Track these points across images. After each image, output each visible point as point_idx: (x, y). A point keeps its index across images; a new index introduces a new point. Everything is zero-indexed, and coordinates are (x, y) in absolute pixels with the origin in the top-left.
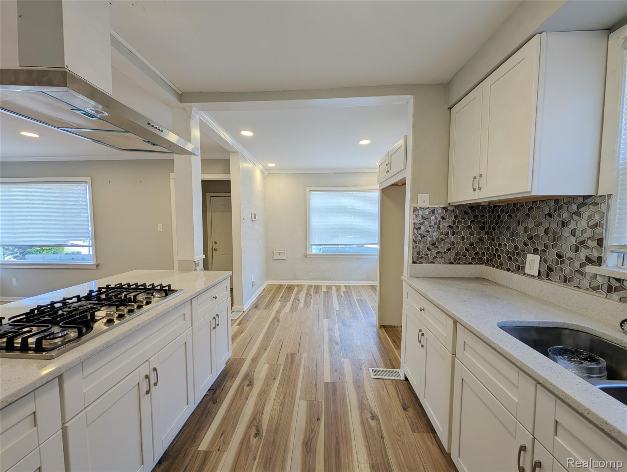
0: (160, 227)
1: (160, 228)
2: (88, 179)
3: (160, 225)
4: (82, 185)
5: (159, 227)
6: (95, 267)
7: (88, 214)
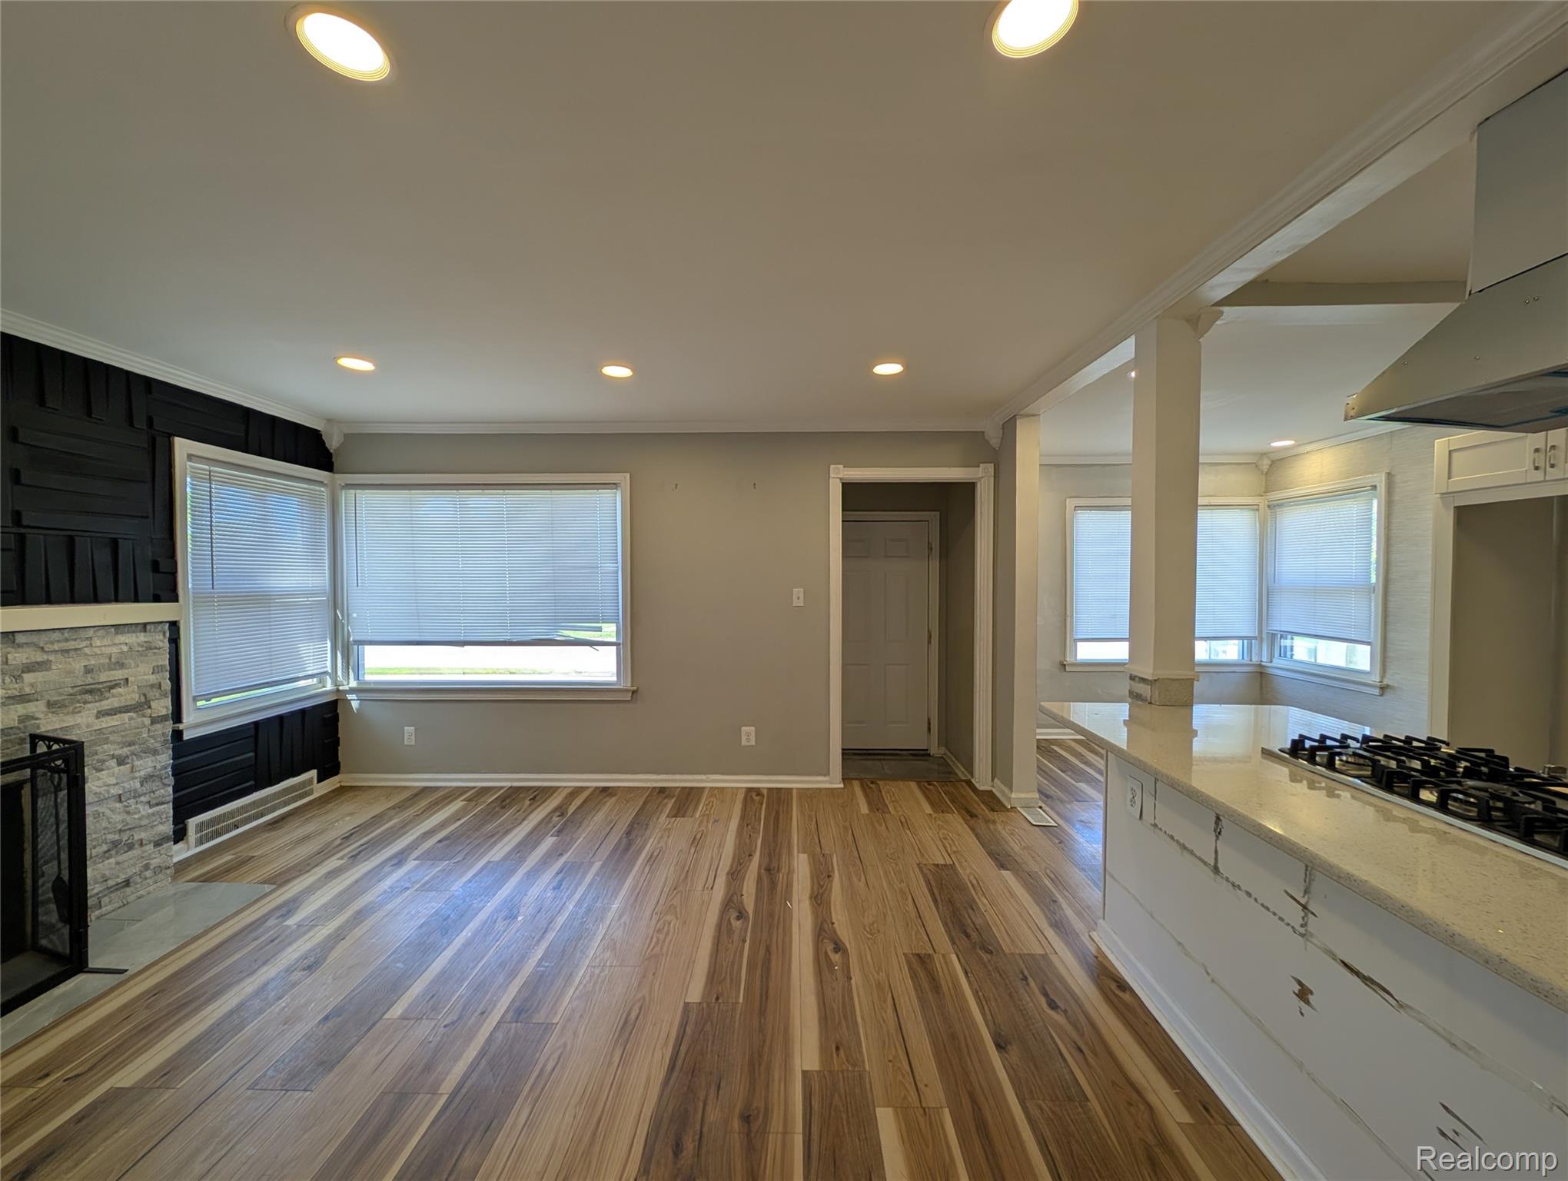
0: (798, 596)
1: (798, 598)
2: (624, 479)
3: (798, 592)
4: (606, 495)
5: (795, 597)
6: (628, 697)
7: (617, 563)
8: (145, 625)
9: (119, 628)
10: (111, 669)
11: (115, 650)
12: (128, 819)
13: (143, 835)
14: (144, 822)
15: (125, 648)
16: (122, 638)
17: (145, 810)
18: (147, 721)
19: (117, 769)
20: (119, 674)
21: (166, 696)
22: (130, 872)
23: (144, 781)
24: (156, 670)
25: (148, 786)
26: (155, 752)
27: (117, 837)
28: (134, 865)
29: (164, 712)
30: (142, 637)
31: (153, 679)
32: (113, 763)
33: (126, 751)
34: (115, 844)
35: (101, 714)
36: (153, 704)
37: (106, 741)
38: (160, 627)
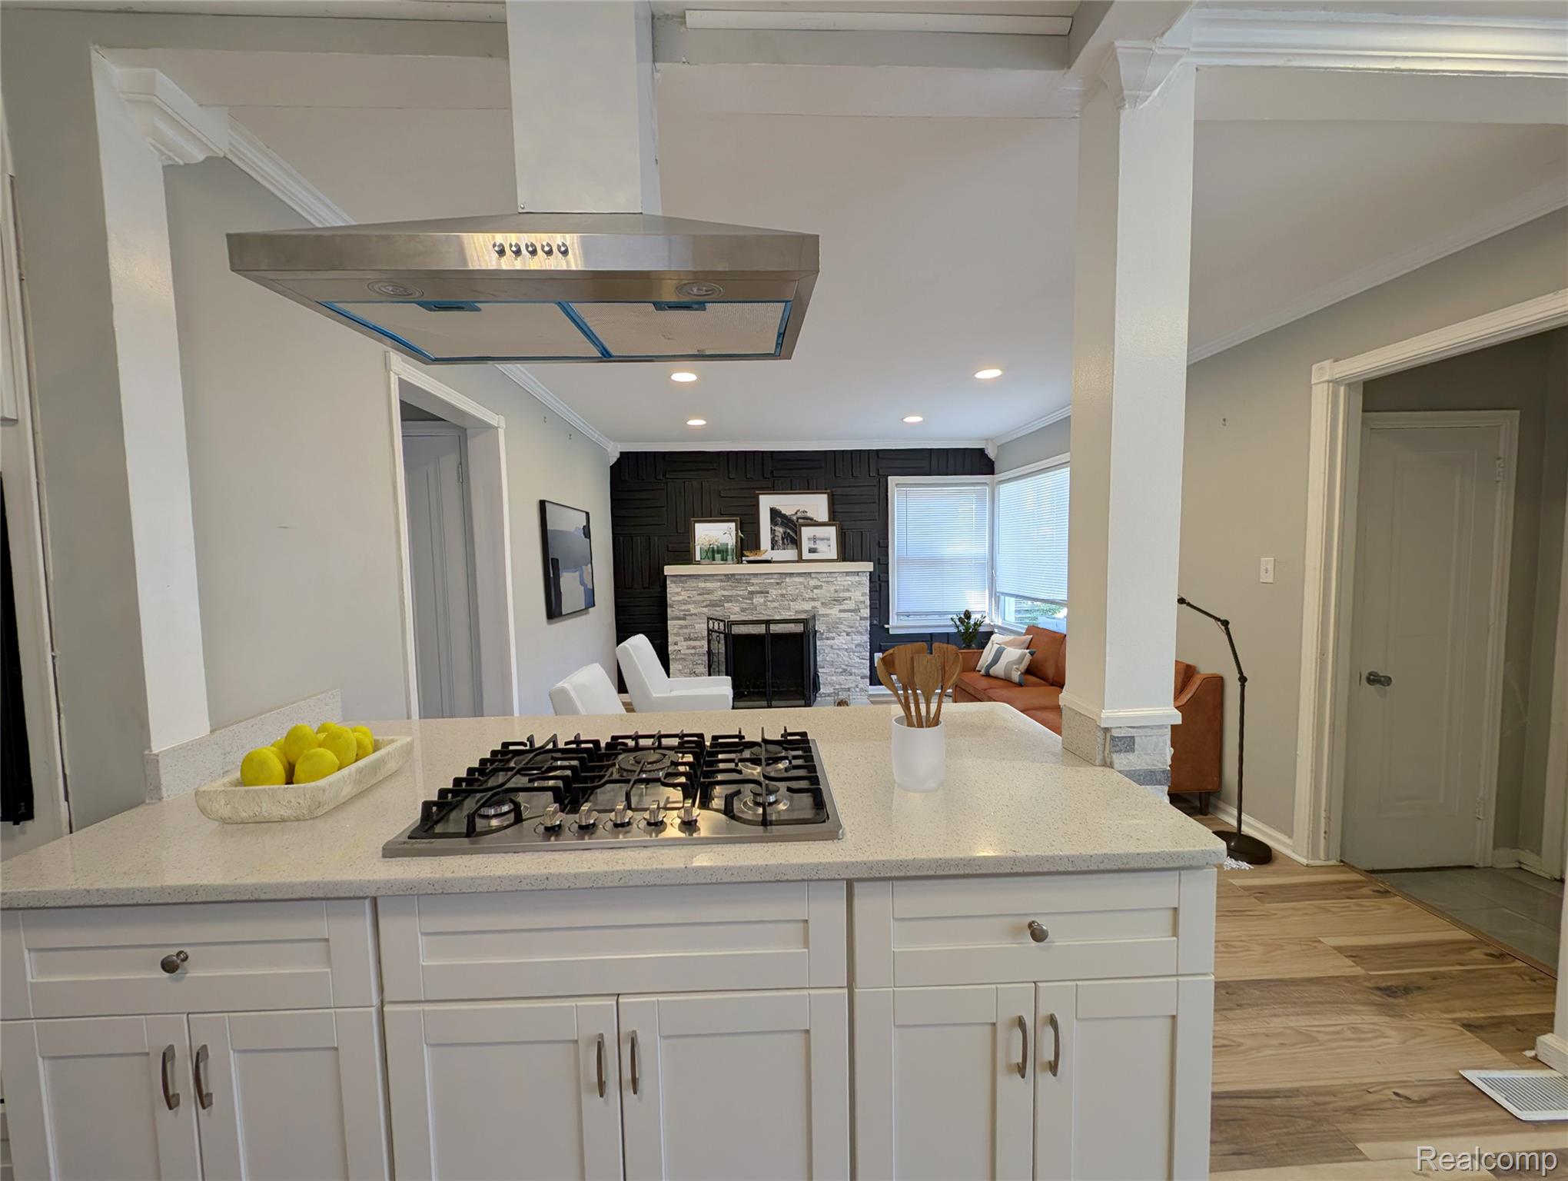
0: (1266, 569)
1: (1266, 571)
3: (1267, 562)
8: (858, 572)
9: (848, 573)
10: (844, 592)
11: (846, 583)
12: (850, 661)
13: (856, 671)
14: (857, 665)
15: (850, 583)
16: (848, 578)
17: (858, 660)
18: (859, 618)
19: (846, 637)
20: (847, 594)
21: (867, 607)
22: (851, 685)
23: (858, 645)
24: (863, 594)
25: (858, 649)
26: (861, 634)
27: (845, 667)
28: (852, 683)
29: (865, 615)
30: (857, 578)
31: (862, 599)
32: (845, 634)
33: (849, 630)
34: (845, 670)
35: (841, 611)
36: (861, 611)
37: (842, 623)
38: (865, 574)
